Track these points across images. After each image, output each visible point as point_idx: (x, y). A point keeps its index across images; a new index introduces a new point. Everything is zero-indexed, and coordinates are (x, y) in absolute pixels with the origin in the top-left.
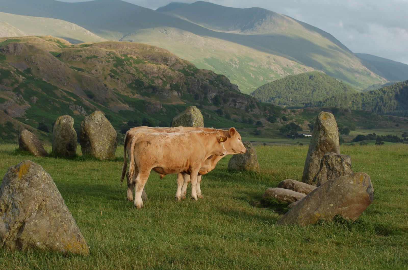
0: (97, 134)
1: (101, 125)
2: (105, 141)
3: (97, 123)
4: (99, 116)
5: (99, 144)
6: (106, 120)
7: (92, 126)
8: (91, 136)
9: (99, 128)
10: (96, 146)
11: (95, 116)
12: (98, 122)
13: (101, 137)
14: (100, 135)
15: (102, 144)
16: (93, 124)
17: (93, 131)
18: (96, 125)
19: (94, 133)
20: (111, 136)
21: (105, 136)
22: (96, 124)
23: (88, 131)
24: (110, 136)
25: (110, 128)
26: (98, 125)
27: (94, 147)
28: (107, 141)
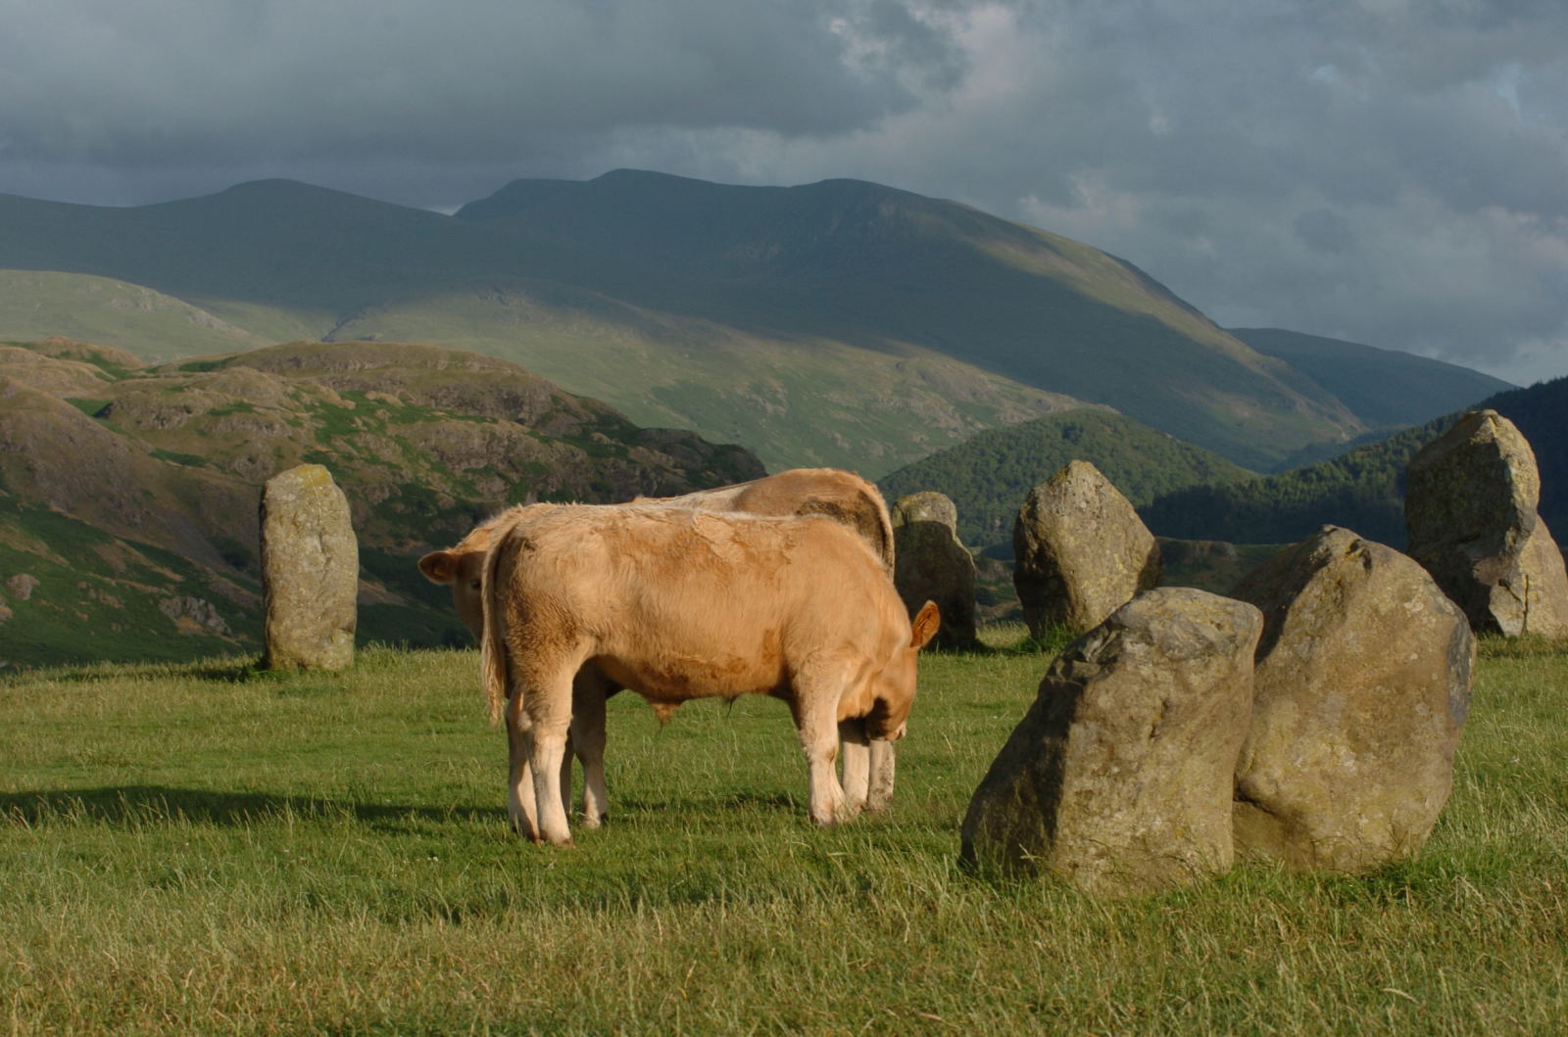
0: (1088, 550)
1: (1097, 512)
2: (1117, 573)
3: (1083, 505)
4: (1084, 478)
5: (1100, 585)
6: (1113, 494)
7: (1066, 518)
8: (1065, 556)
9: (1094, 524)
10: (1090, 593)
11: (1073, 481)
12: (1088, 502)
13: (1103, 560)
14: (1100, 551)
15: (1108, 584)
16: (1068, 510)
17: (1072, 539)
18: (1079, 514)
19: (1077, 547)
20: (1138, 552)
21: (1116, 555)
22: (1081, 509)
23: (1052, 541)
24: (1134, 554)
25: (1132, 522)
26: (1089, 515)
27: (1081, 600)
28: (1125, 572)
